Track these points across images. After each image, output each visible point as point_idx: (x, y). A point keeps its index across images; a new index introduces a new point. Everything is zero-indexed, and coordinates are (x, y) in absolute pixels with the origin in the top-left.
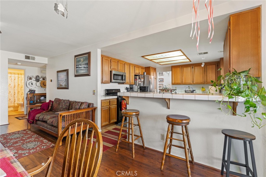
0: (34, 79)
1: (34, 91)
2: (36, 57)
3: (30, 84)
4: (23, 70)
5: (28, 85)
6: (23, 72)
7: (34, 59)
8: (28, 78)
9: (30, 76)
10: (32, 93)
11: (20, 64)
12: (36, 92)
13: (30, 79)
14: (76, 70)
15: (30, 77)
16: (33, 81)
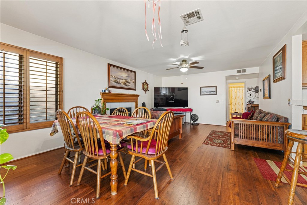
0: (253, 90)
1: (253, 102)
2: (247, 69)
3: (249, 95)
4: (244, 83)
5: (247, 95)
6: (243, 85)
7: (244, 71)
8: (248, 89)
9: (249, 87)
10: (250, 104)
11: (238, 78)
12: (254, 103)
13: (250, 90)
14: (275, 74)
15: (250, 89)
16: (253, 92)
